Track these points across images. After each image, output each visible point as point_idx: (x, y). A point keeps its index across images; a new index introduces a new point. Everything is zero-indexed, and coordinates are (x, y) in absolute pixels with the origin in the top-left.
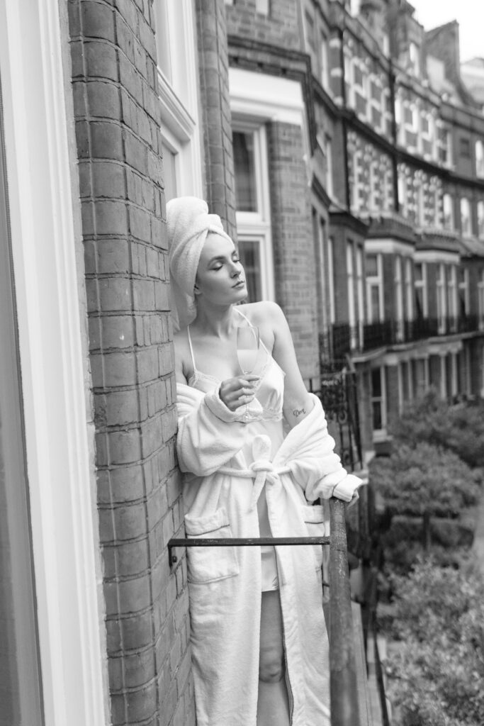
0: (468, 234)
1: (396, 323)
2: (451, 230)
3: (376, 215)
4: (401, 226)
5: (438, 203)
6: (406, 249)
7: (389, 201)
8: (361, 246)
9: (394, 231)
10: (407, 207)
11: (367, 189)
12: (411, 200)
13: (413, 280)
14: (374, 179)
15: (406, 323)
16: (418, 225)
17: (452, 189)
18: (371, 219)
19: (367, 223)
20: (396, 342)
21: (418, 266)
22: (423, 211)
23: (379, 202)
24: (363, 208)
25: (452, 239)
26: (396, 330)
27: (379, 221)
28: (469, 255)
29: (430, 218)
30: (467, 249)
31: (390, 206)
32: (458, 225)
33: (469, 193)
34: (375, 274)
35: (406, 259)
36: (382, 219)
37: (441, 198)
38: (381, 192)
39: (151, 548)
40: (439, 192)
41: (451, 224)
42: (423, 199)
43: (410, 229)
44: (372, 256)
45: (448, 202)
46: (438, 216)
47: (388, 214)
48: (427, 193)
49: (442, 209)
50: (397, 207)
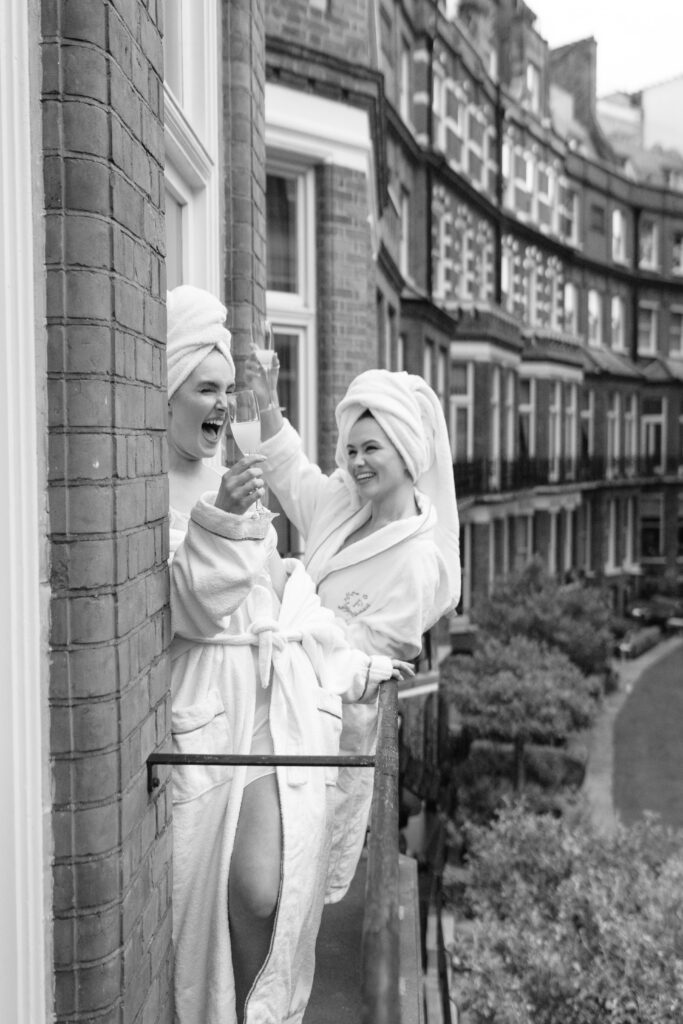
0: (596, 342)
1: (489, 463)
2: (573, 335)
3: (468, 307)
4: (503, 323)
5: (557, 295)
6: (509, 358)
7: (488, 288)
8: (445, 350)
9: (493, 331)
10: (512, 298)
11: (457, 268)
12: (518, 288)
13: (517, 403)
14: (467, 255)
15: (503, 463)
16: (527, 325)
17: (577, 276)
18: (460, 312)
19: (455, 317)
20: (488, 491)
21: (524, 383)
22: (535, 305)
23: (473, 287)
24: (450, 295)
25: (575, 348)
26: (489, 473)
27: (472, 314)
28: (597, 371)
29: (544, 316)
30: (595, 363)
31: (489, 295)
32: (583, 327)
33: (601, 283)
34: (464, 391)
35: (507, 372)
36: (477, 312)
37: (562, 288)
38: (477, 274)
39: (122, 766)
40: (559, 279)
41: (574, 326)
42: (535, 287)
43: (515, 329)
44: (460, 365)
45: (570, 292)
46: (556, 312)
47: (485, 306)
48: (541, 279)
49: (561, 303)
50: (498, 297)
